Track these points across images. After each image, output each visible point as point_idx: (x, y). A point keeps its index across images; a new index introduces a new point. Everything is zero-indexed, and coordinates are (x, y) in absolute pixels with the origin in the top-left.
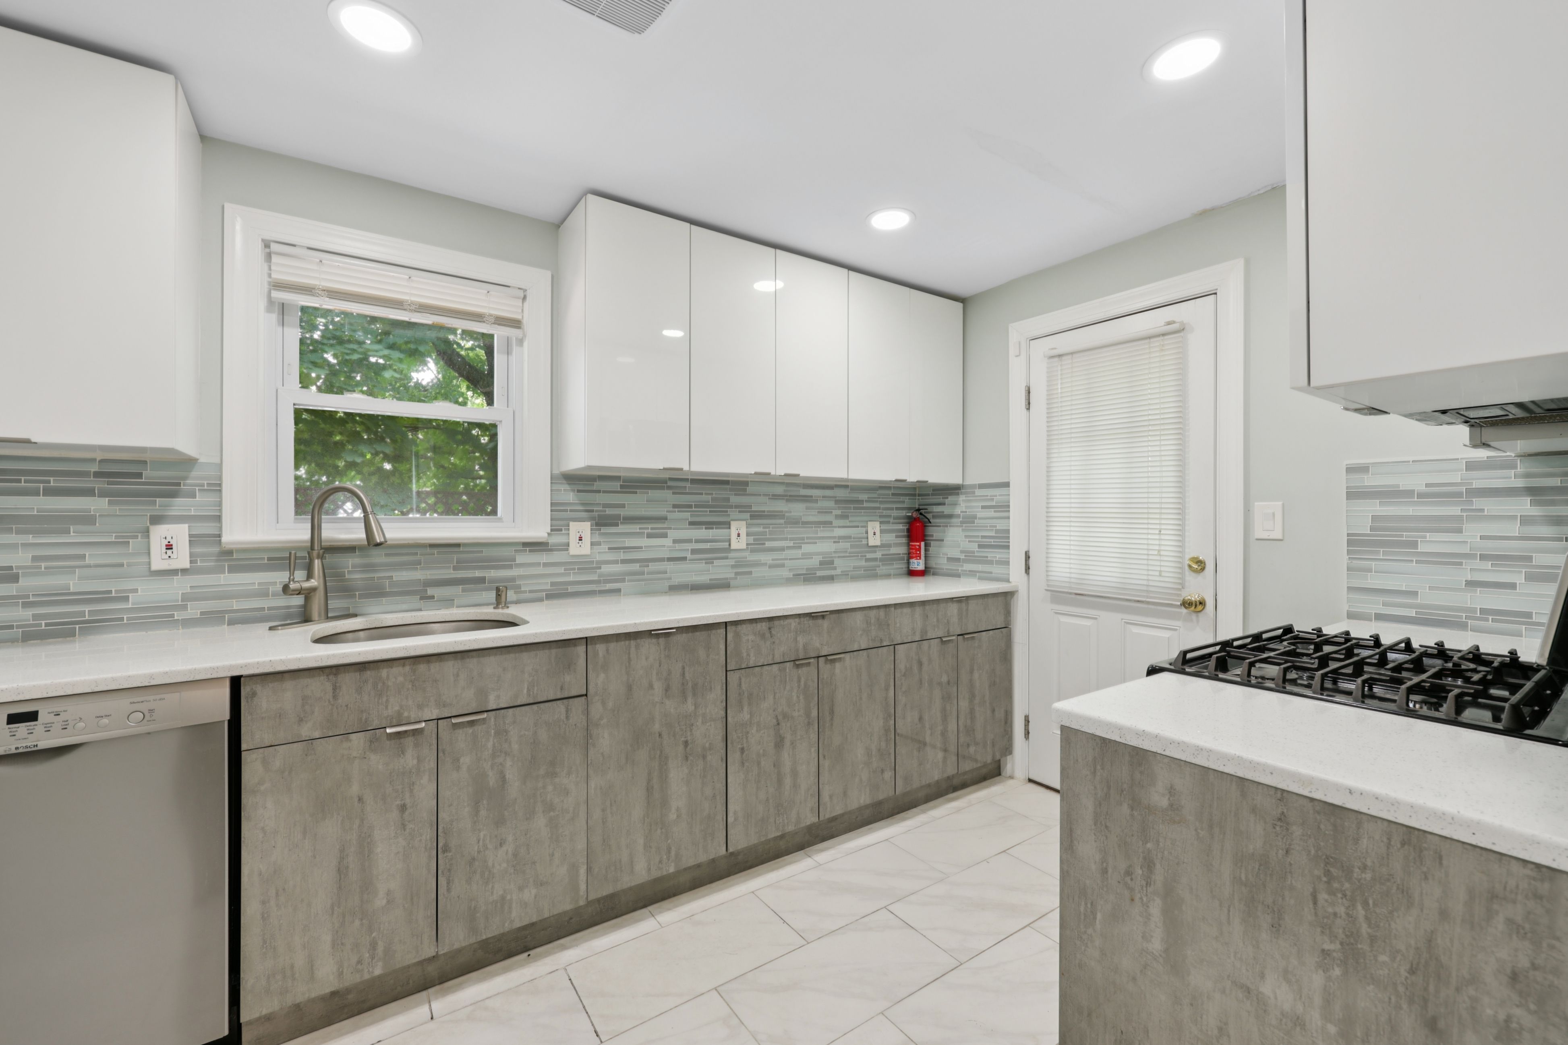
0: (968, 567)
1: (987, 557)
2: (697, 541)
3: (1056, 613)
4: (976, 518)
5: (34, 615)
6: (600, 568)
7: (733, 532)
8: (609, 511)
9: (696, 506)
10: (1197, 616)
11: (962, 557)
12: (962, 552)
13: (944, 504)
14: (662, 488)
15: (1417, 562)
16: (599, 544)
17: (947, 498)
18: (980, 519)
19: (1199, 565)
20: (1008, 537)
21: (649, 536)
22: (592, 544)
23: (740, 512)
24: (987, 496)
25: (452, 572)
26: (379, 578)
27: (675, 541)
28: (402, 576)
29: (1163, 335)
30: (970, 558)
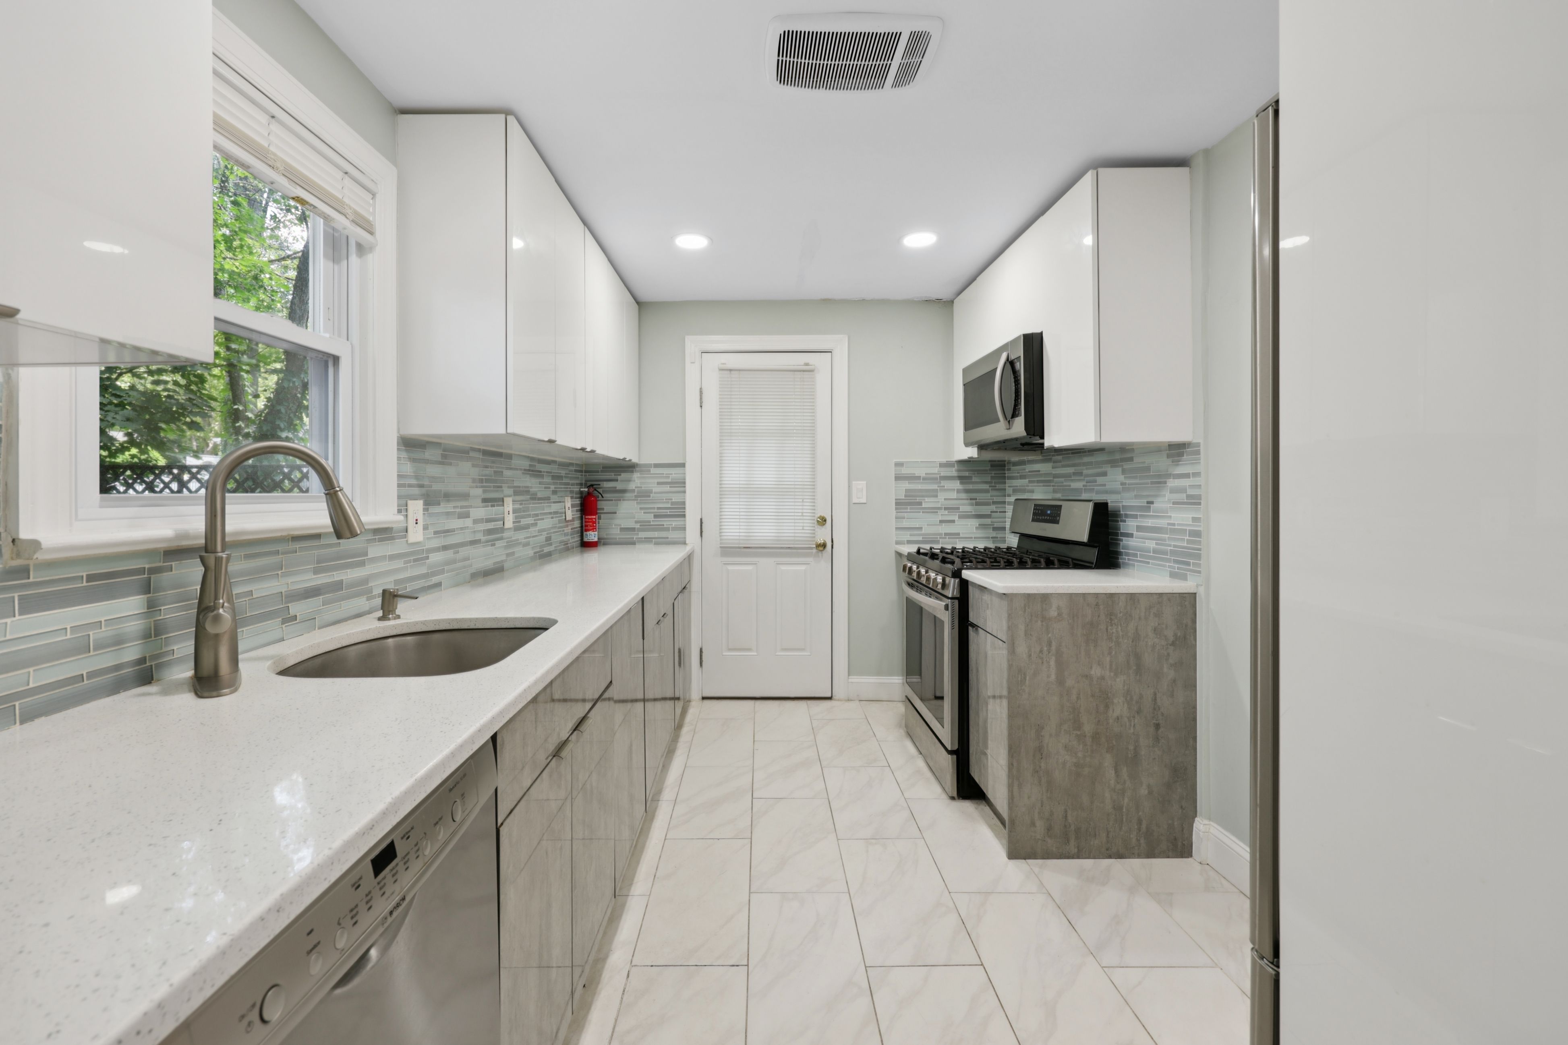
0: (642, 535)
1: (663, 525)
2: (487, 521)
3: (725, 564)
4: (652, 493)
6: (428, 558)
7: (506, 509)
8: (434, 486)
9: (486, 480)
10: (822, 553)
11: (637, 526)
12: (636, 522)
13: (617, 480)
15: (923, 512)
16: (428, 527)
17: (620, 475)
18: (655, 493)
19: (822, 521)
20: (684, 508)
21: (459, 516)
22: (424, 527)
23: (508, 487)
24: (663, 474)
27: (474, 521)
29: (804, 371)
30: (645, 526)
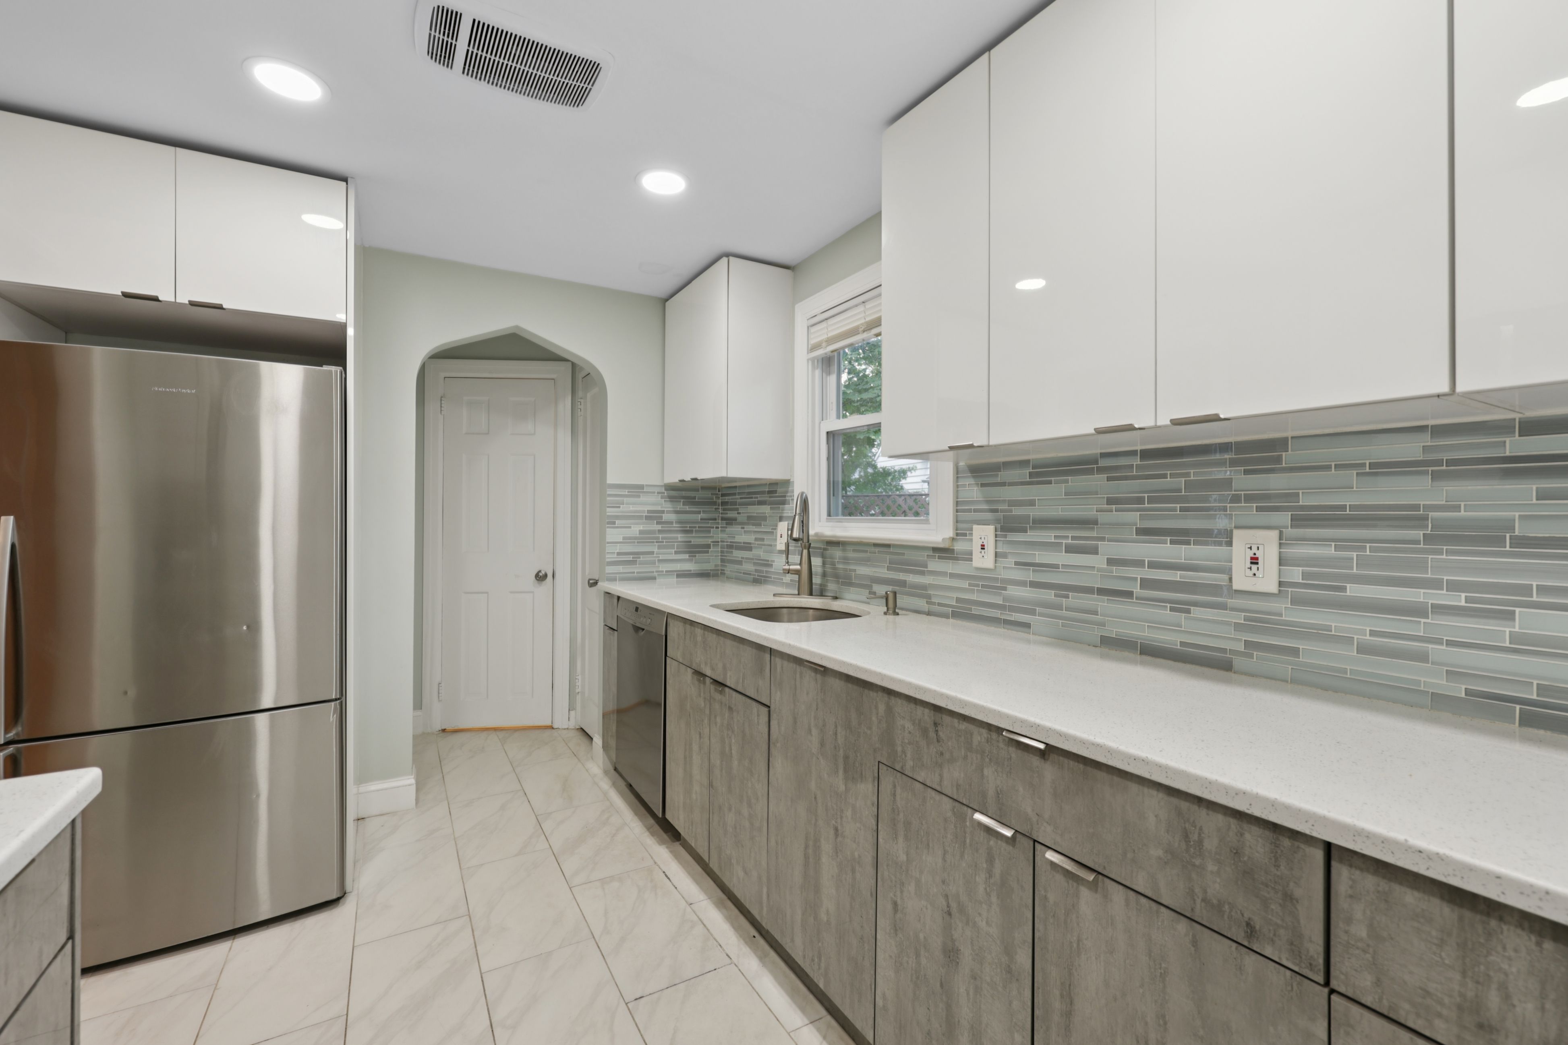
2: (1153, 565)
5: (755, 569)
6: (1005, 589)
7: (1239, 554)
8: (1017, 511)
9: (1151, 500)
14: (1090, 472)
16: (1004, 555)
21: (1070, 549)
22: (997, 555)
23: (1259, 509)
25: (887, 572)
26: (850, 570)
27: (1111, 562)
28: (863, 570)
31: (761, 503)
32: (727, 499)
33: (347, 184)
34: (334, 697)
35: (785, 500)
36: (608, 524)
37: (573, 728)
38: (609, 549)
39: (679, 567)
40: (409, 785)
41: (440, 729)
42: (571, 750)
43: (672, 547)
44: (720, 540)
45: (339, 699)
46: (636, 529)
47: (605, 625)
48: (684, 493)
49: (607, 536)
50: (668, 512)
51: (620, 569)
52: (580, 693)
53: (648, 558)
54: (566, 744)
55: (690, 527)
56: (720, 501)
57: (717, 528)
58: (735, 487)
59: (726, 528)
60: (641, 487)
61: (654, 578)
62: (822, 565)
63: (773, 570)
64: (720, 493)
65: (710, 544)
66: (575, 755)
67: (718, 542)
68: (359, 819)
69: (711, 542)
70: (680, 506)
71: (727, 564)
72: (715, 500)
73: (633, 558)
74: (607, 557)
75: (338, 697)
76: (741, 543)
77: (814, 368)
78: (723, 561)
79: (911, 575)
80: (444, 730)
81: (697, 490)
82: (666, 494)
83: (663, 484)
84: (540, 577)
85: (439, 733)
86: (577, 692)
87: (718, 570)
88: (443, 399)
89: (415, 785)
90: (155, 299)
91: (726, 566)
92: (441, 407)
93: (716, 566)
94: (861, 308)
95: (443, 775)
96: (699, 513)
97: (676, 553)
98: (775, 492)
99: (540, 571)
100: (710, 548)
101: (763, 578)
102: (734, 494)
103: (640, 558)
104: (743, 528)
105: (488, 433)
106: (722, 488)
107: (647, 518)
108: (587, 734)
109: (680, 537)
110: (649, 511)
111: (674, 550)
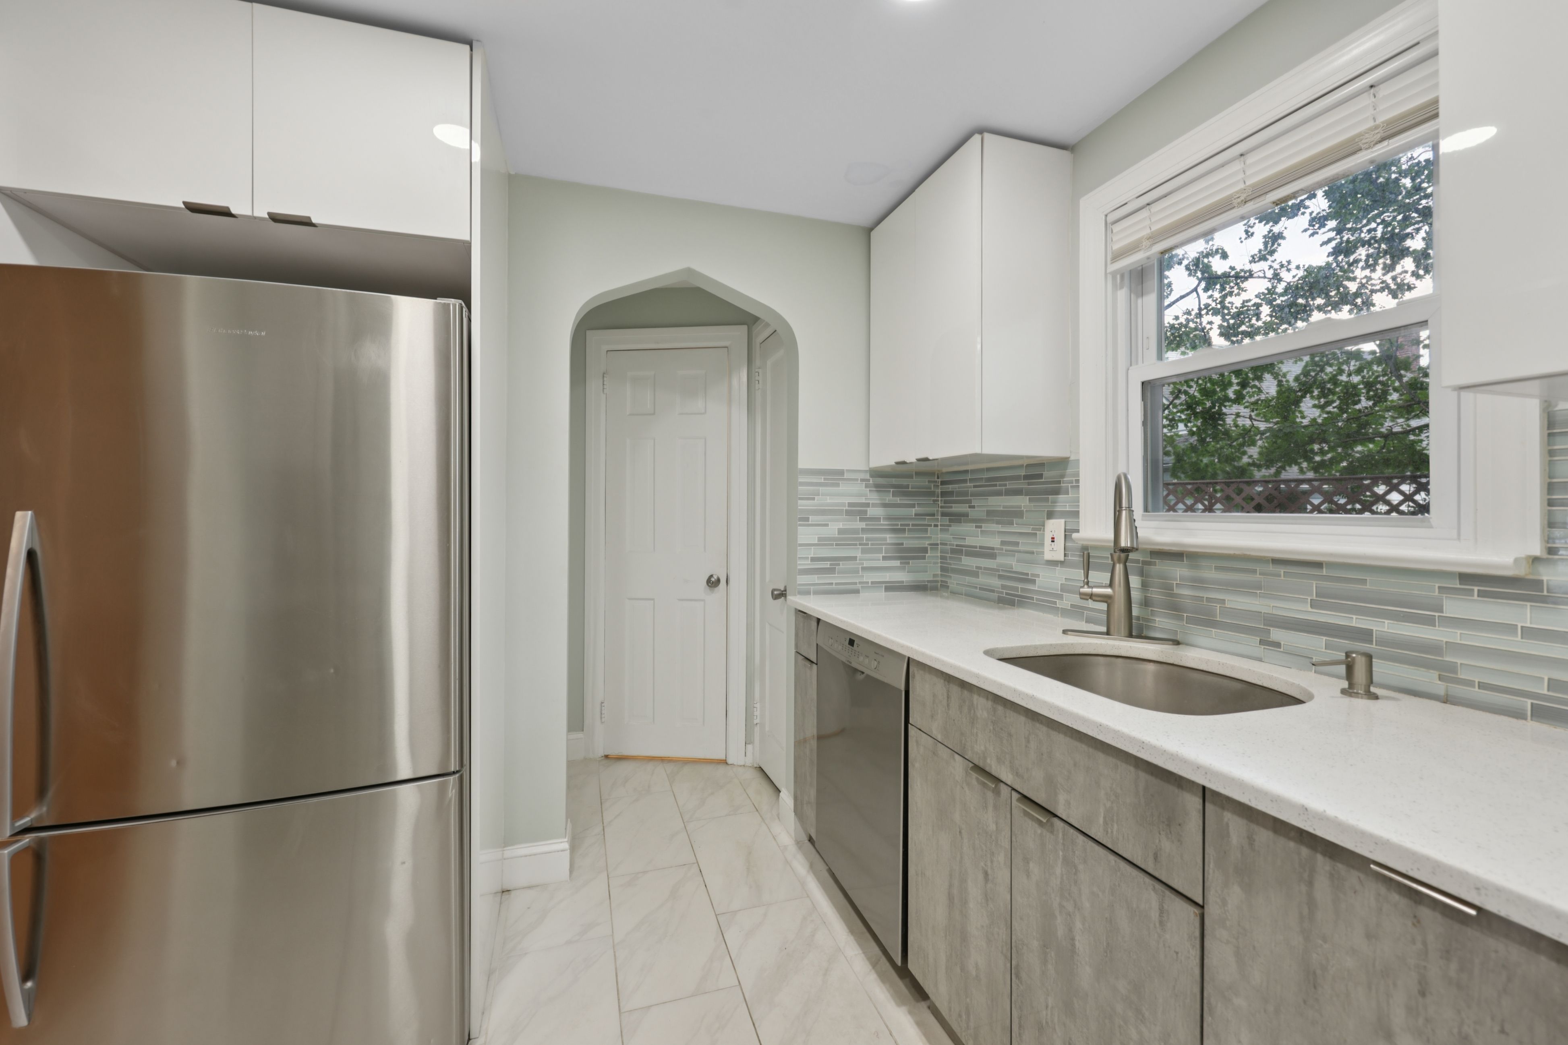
25: (1310, 609)
26: (1209, 600)
31: (1018, 492)
32: (950, 487)
33: (471, 50)
34: (452, 770)
35: (1060, 488)
36: (799, 521)
37: (750, 765)
38: (801, 552)
39: (888, 577)
40: (562, 851)
41: (603, 755)
42: (751, 801)
43: (879, 551)
44: (939, 542)
45: (457, 772)
46: (834, 528)
47: (797, 652)
48: (894, 481)
49: (798, 536)
50: (874, 505)
51: (814, 579)
52: (758, 725)
53: (849, 565)
54: (745, 790)
55: (901, 525)
56: (940, 490)
57: (936, 526)
58: (966, 472)
59: (950, 526)
60: (841, 472)
61: (857, 592)
62: (1140, 587)
63: (1036, 589)
64: (940, 480)
65: (927, 547)
66: (757, 810)
67: (937, 544)
68: (503, 892)
69: (928, 544)
70: (889, 498)
71: (952, 575)
72: (932, 490)
73: (831, 565)
74: (798, 563)
75: (458, 769)
76: (976, 547)
77: (1115, 288)
78: (943, 569)
79: (1386, 621)
80: (607, 757)
81: (911, 477)
82: (871, 482)
83: (868, 469)
84: (713, 583)
85: (602, 760)
86: (755, 723)
87: (937, 581)
88: (605, 375)
89: (569, 851)
90: (225, 213)
91: (950, 577)
92: (603, 385)
93: (935, 576)
94: (1237, 166)
95: (603, 827)
96: (913, 506)
97: (884, 558)
98: (1040, 476)
99: (712, 576)
100: (927, 553)
101: (1016, 598)
102: (965, 481)
103: (839, 565)
104: (981, 527)
105: (654, 414)
106: (942, 473)
107: (848, 513)
108: (768, 776)
109: (889, 538)
110: (850, 505)
111: (881, 555)
